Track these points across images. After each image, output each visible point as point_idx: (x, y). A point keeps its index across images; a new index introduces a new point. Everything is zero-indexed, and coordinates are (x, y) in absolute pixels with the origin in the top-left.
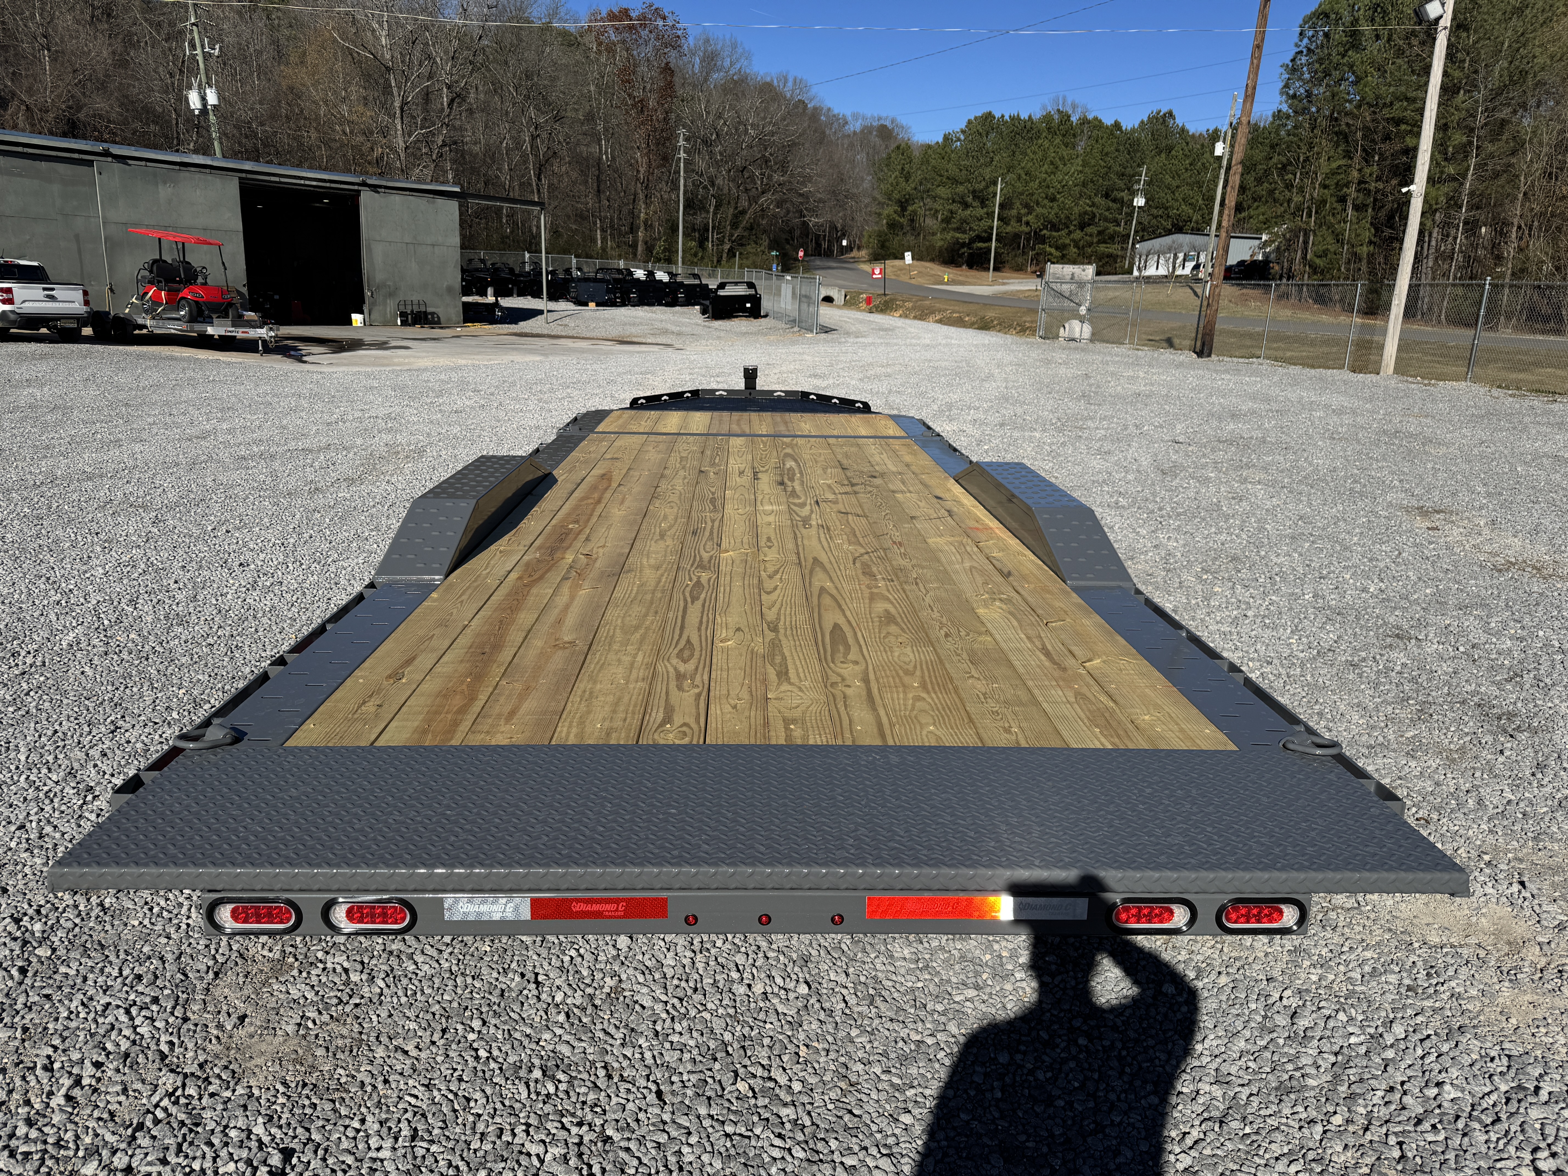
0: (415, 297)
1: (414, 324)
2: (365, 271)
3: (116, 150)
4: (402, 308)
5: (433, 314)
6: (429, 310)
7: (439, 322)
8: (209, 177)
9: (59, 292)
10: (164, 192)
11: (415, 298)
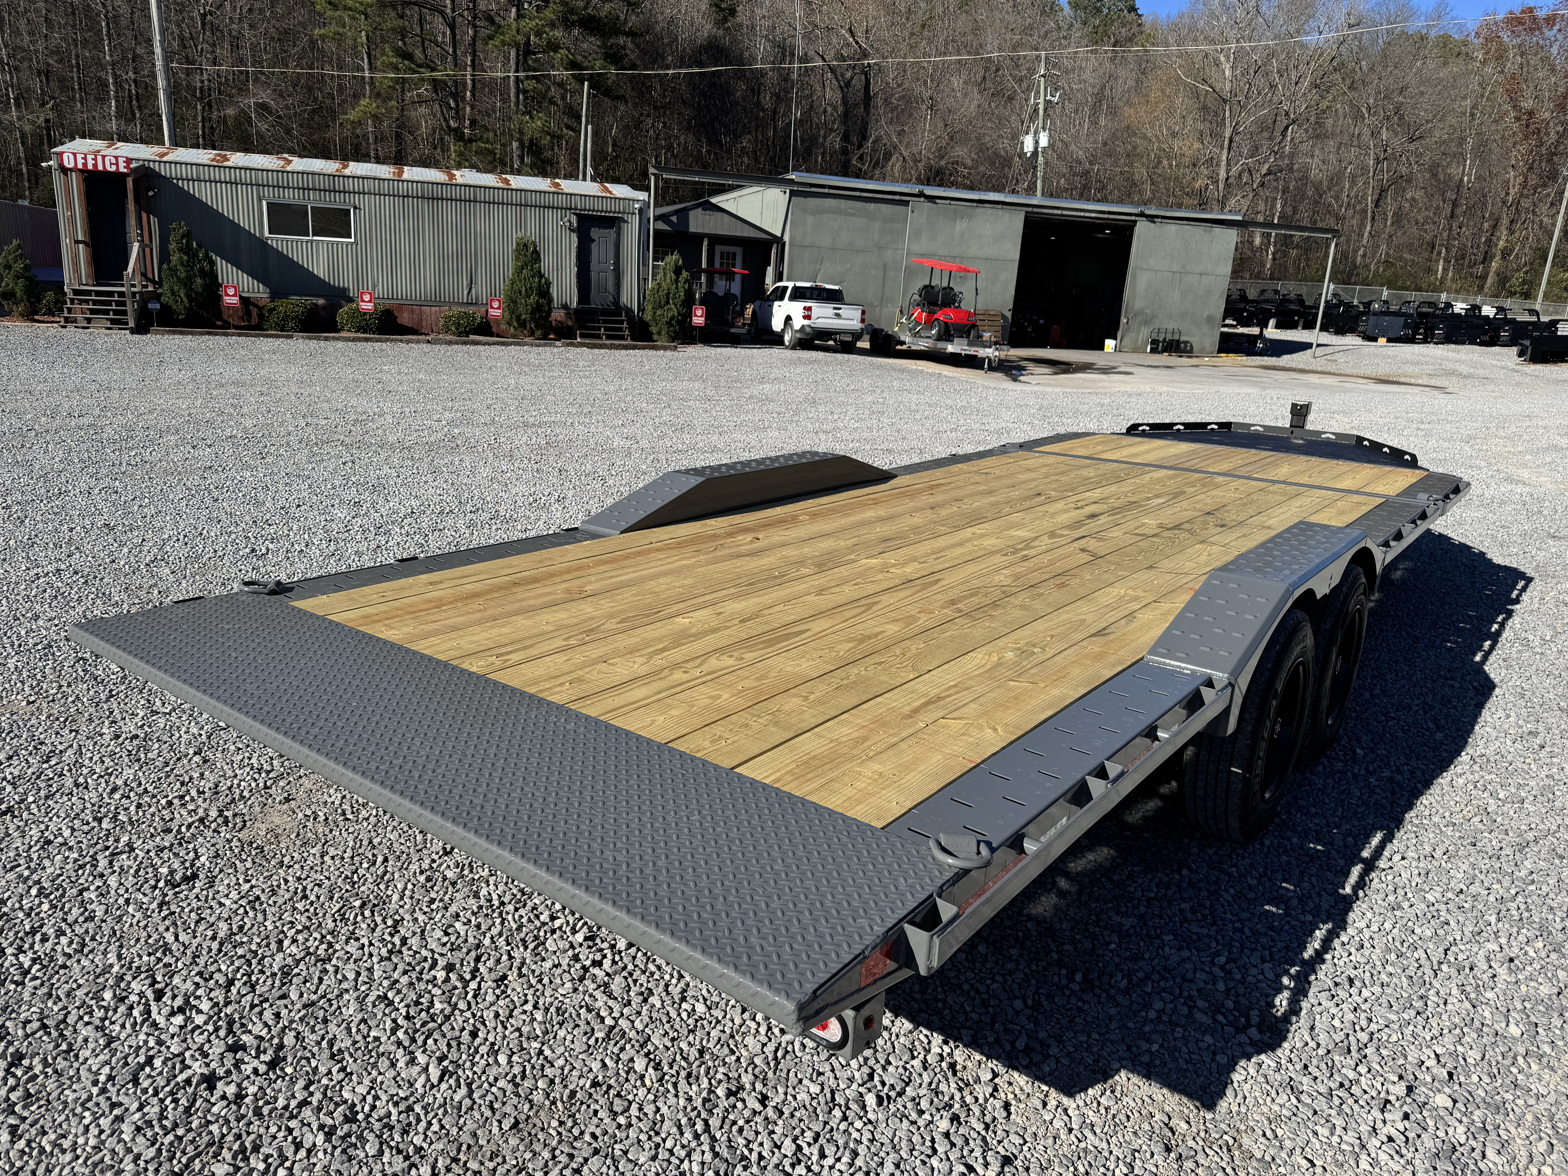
0: (1171, 326)
1: (1164, 350)
2: (1125, 299)
3: (930, 191)
4: (1155, 336)
5: (1186, 343)
6: (1183, 339)
7: (1191, 351)
8: (1000, 212)
9: (845, 311)
10: (960, 226)
11: (1169, 326)
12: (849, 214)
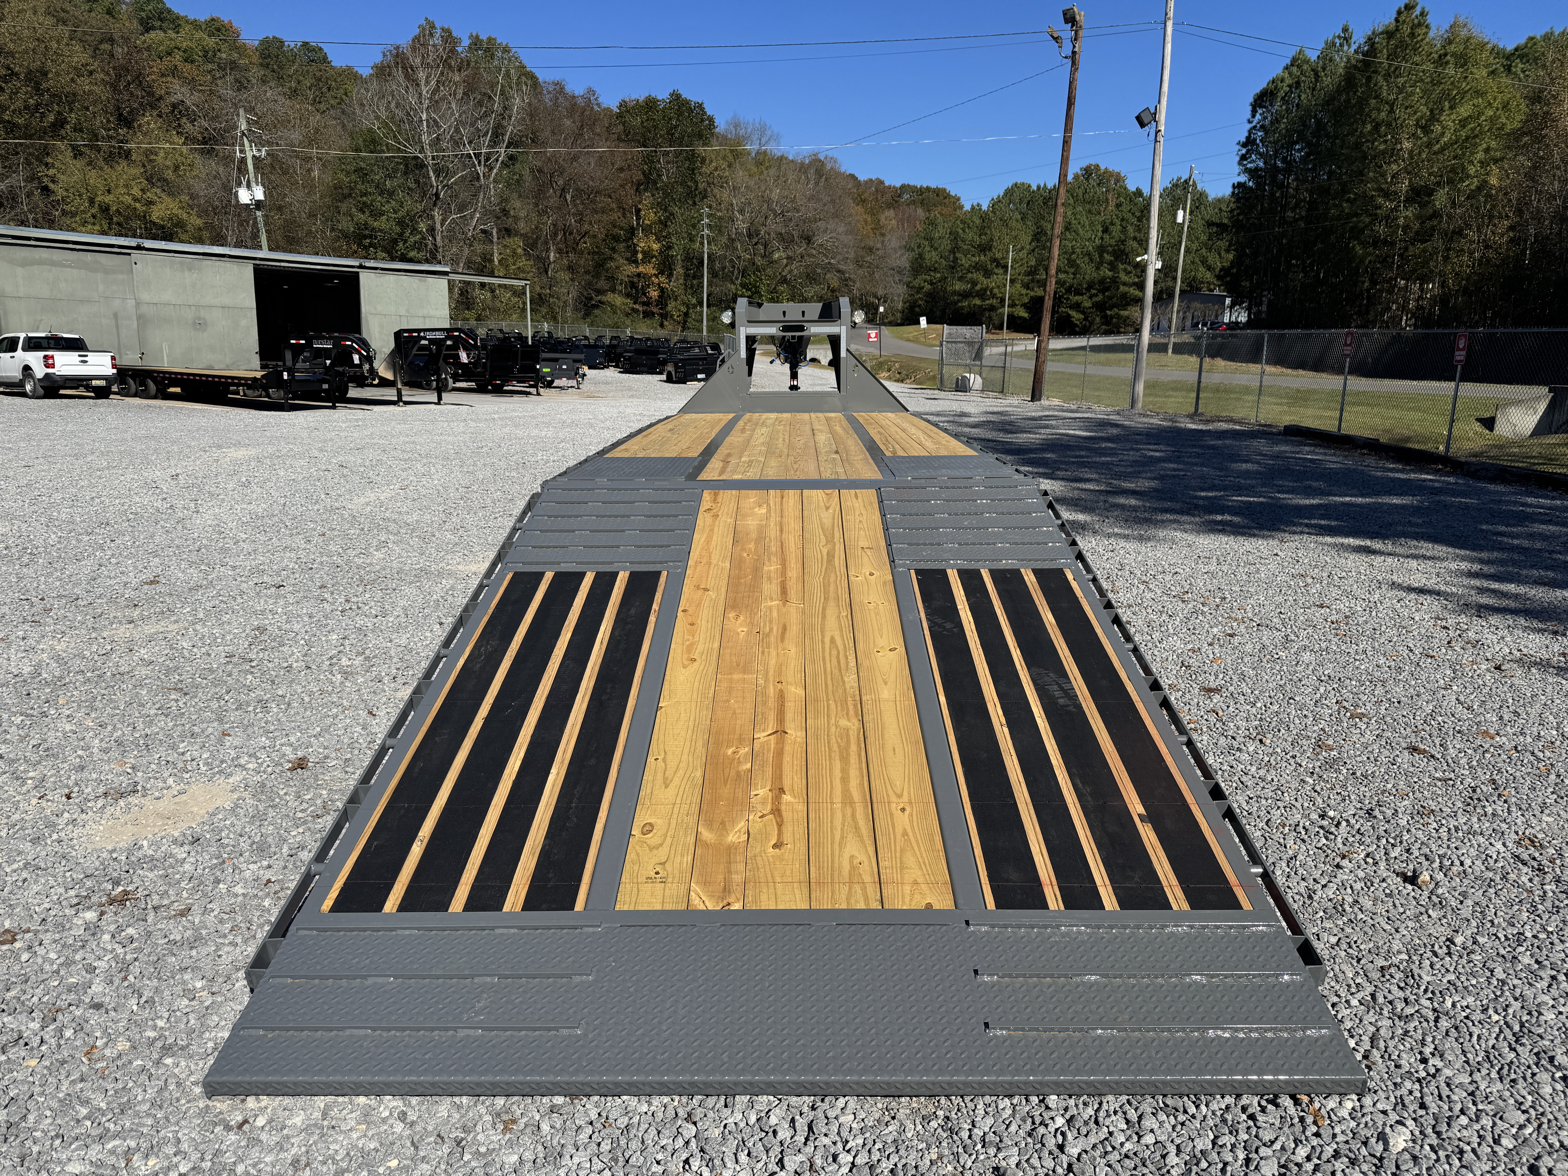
3: (150, 244)
9: (92, 358)
10: (190, 277)
12: (65, 266)
